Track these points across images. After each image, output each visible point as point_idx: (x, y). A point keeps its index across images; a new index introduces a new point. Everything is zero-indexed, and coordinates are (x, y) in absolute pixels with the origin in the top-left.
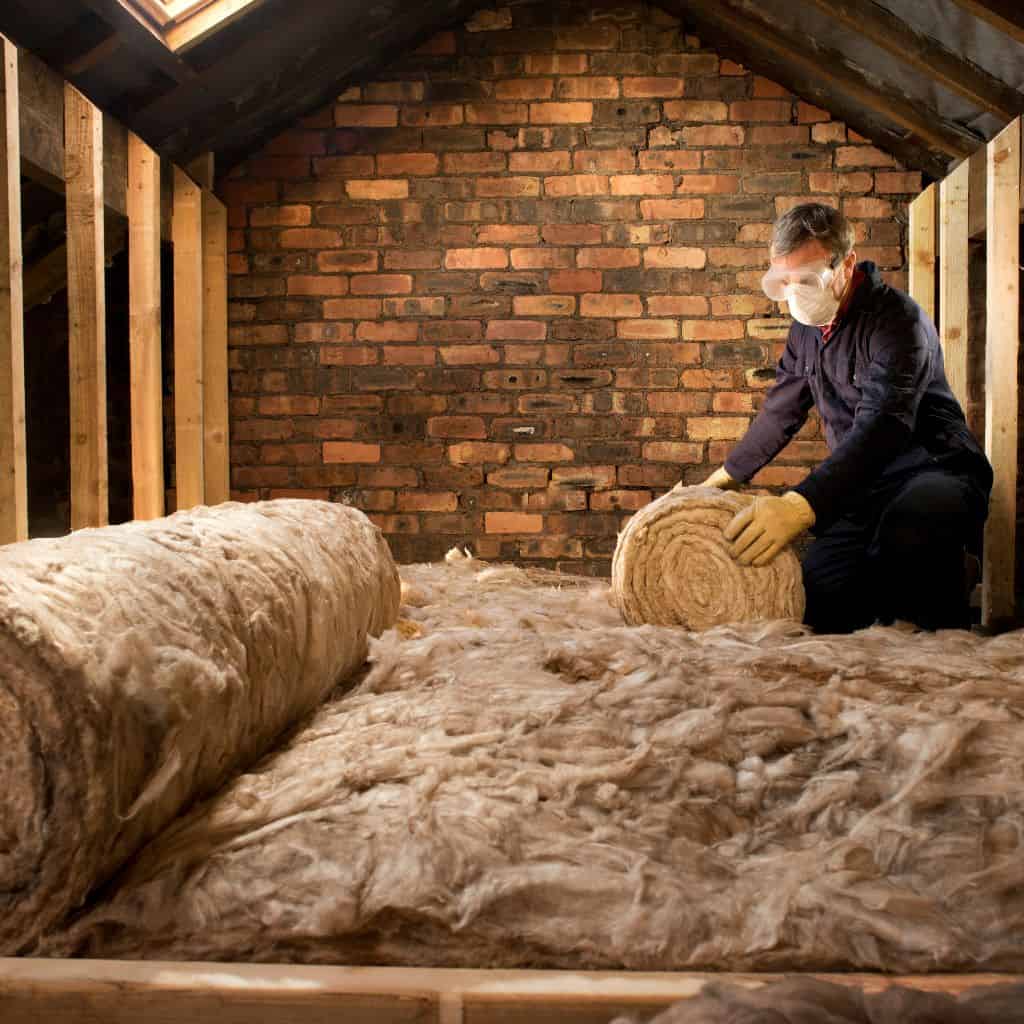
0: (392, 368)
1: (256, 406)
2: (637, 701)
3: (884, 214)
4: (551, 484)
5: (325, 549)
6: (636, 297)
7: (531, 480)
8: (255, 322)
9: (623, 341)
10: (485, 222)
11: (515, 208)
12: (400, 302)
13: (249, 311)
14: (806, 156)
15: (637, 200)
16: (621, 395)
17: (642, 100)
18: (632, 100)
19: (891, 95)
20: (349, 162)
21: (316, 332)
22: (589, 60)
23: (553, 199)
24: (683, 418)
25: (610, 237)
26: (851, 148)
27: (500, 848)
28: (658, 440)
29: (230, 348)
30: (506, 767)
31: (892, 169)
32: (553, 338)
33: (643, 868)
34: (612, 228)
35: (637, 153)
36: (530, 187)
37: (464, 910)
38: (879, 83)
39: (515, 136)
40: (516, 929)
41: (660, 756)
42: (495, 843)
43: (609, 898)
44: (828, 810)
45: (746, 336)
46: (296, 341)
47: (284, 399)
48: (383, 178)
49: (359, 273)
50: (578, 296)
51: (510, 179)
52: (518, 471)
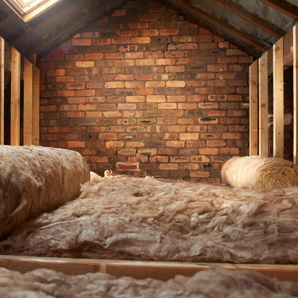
0: (88, 118)
1: (48, 130)
2: (161, 200)
3: (241, 69)
4: (137, 154)
5: (68, 160)
6: (164, 96)
7: (131, 153)
8: (48, 104)
9: (159, 110)
10: (117, 74)
11: (127, 69)
12: (91, 98)
13: (46, 101)
14: (217, 52)
15: (164, 66)
16: (159, 126)
17: (165, 36)
18: (163, 36)
19: (243, 33)
20: (76, 56)
21: (66, 108)
22: (149, 24)
23: (138, 66)
24: (178, 133)
25: (155, 78)
26: (231, 49)
27: (118, 229)
28: (170, 140)
29: (40, 112)
30: (121, 213)
31: (244, 56)
32: (138, 109)
33: (160, 235)
34: (156, 75)
35: (164, 52)
36: (131, 63)
37: (107, 243)
38: (239, 29)
39: (127, 47)
40: (122, 249)
41: (167, 213)
42: (117, 228)
43: (150, 242)
44: (217, 226)
45: (198, 108)
46: (60, 110)
47: (56, 128)
48: (87, 61)
49: (79, 90)
50: (146, 96)
51: (125, 61)
52: (127, 150)
